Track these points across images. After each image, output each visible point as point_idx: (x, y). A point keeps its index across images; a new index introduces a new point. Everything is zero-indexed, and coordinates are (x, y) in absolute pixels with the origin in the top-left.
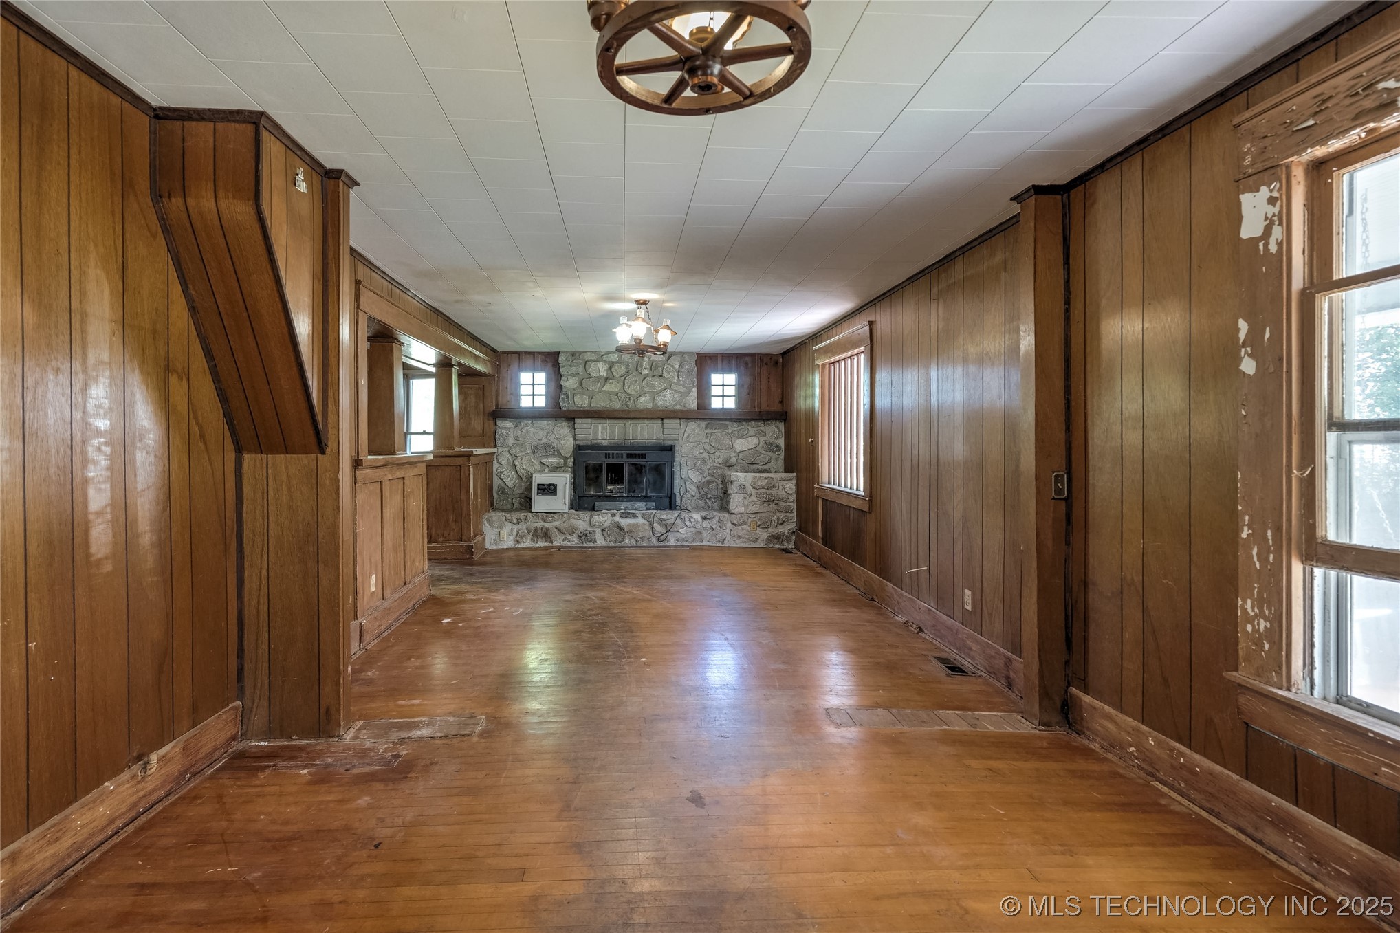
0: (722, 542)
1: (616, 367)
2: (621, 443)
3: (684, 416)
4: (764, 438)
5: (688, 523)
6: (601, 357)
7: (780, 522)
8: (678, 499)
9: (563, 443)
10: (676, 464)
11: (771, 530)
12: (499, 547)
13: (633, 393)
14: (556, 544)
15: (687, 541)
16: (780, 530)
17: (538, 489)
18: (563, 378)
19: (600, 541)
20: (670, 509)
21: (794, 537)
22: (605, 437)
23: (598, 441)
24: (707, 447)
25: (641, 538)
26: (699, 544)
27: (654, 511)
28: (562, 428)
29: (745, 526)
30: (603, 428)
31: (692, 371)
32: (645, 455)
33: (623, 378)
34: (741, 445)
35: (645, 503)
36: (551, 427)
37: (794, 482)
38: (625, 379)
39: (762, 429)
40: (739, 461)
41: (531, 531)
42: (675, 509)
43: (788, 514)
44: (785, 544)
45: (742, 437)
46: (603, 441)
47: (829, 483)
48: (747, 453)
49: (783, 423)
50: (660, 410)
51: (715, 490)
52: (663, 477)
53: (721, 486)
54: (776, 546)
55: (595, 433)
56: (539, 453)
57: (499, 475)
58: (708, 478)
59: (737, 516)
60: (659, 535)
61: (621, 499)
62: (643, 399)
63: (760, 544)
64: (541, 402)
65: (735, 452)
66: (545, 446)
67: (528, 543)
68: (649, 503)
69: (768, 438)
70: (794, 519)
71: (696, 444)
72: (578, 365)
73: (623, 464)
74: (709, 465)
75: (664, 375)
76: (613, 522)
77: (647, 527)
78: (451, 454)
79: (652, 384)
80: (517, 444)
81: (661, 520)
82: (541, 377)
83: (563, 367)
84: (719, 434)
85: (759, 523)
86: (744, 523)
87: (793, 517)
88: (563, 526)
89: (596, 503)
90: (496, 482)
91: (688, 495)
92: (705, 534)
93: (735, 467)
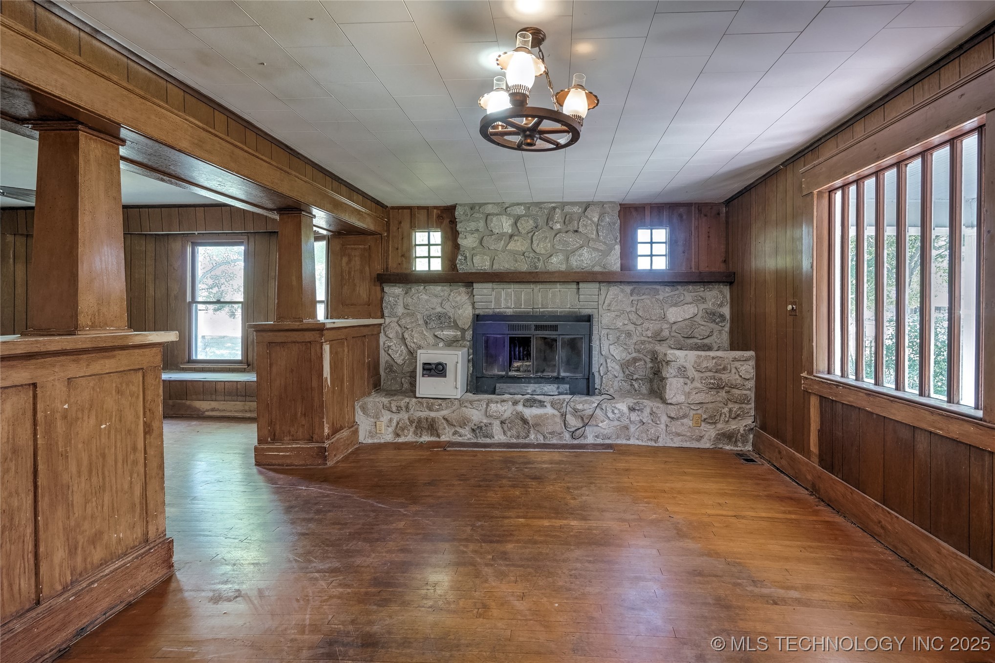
0: (656, 441)
1: (523, 222)
2: (529, 312)
3: (605, 279)
4: (704, 306)
5: (610, 415)
6: (504, 209)
7: (733, 416)
8: (597, 381)
9: (460, 312)
10: (595, 337)
11: (719, 426)
12: (376, 441)
13: (543, 252)
14: (444, 438)
15: (609, 438)
16: (733, 426)
17: (424, 369)
18: (460, 235)
19: (499, 436)
20: (588, 394)
21: (751, 436)
22: (509, 305)
23: (501, 310)
24: (633, 317)
25: (550, 433)
26: (624, 442)
27: (568, 397)
28: (460, 294)
29: (685, 421)
30: (507, 294)
31: (614, 224)
32: (557, 326)
33: (530, 235)
34: (675, 314)
35: (556, 386)
36: (446, 294)
37: (752, 363)
38: (532, 236)
39: (701, 294)
40: (673, 334)
41: (413, 422)
42: (594, 394)
43: (744, 406)
44: (740, 445)
45: (675, 305)
46: (508, 310)
47: (829, 372)
48: (683, 324)
49: (728, 287)
50: (575, 272)
51: (643, 369)
52: (579, 354)
53: (650, 365)
54: (728, 447)
55: (498, 300)
56: (432, 324)
57: (386, 349)
58: (634, 355)
59: (675, 407)
60: (573, 429)
61: (528, 380)
62: (554, 260)
63: (706, 444)
64: (437, 265)
65: (668, 323)
66: (439, 316)
67: (409, 437)
68: (562, 386)
69: (709, 305)
70: (753, 413)
71: (618, 313)
72: (477, 220)
73: (530, 337)
74: (635, 339)
75: (580, 230)
76: (514, 413)
77: (558, 420)
78: (296, 327)
79: (566, 241)
80: (408, 314)
81: (576, 410)
82: (437, 237)
83: (461, 222)
84: (648, 301)
85: (705, 416)
86: (685, 416)
87: (750, 409)
88: (453, 417)
89: (498, 385)
90: (383, 358)
91: (610, 375)
92: (632, 429)
93: (668, 341)
